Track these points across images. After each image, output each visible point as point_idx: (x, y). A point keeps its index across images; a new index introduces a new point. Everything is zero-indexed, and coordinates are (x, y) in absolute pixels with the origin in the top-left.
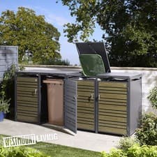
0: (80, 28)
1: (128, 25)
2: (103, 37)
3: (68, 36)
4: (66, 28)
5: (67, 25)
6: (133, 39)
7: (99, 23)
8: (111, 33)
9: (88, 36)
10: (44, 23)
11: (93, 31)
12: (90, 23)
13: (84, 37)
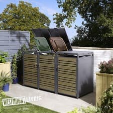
0: (65, 17)
1: (101, 15)
2: (83, 24)
3: (57, 23)
4: (55, 17)
5: (56, 15)
6: (105, 25)
7: (79, 13)
8: (88, 21)
9: (71, 23)
10: (39, 13)
11: (75, 19)
12: (73, 13)
13: (69, 23)
